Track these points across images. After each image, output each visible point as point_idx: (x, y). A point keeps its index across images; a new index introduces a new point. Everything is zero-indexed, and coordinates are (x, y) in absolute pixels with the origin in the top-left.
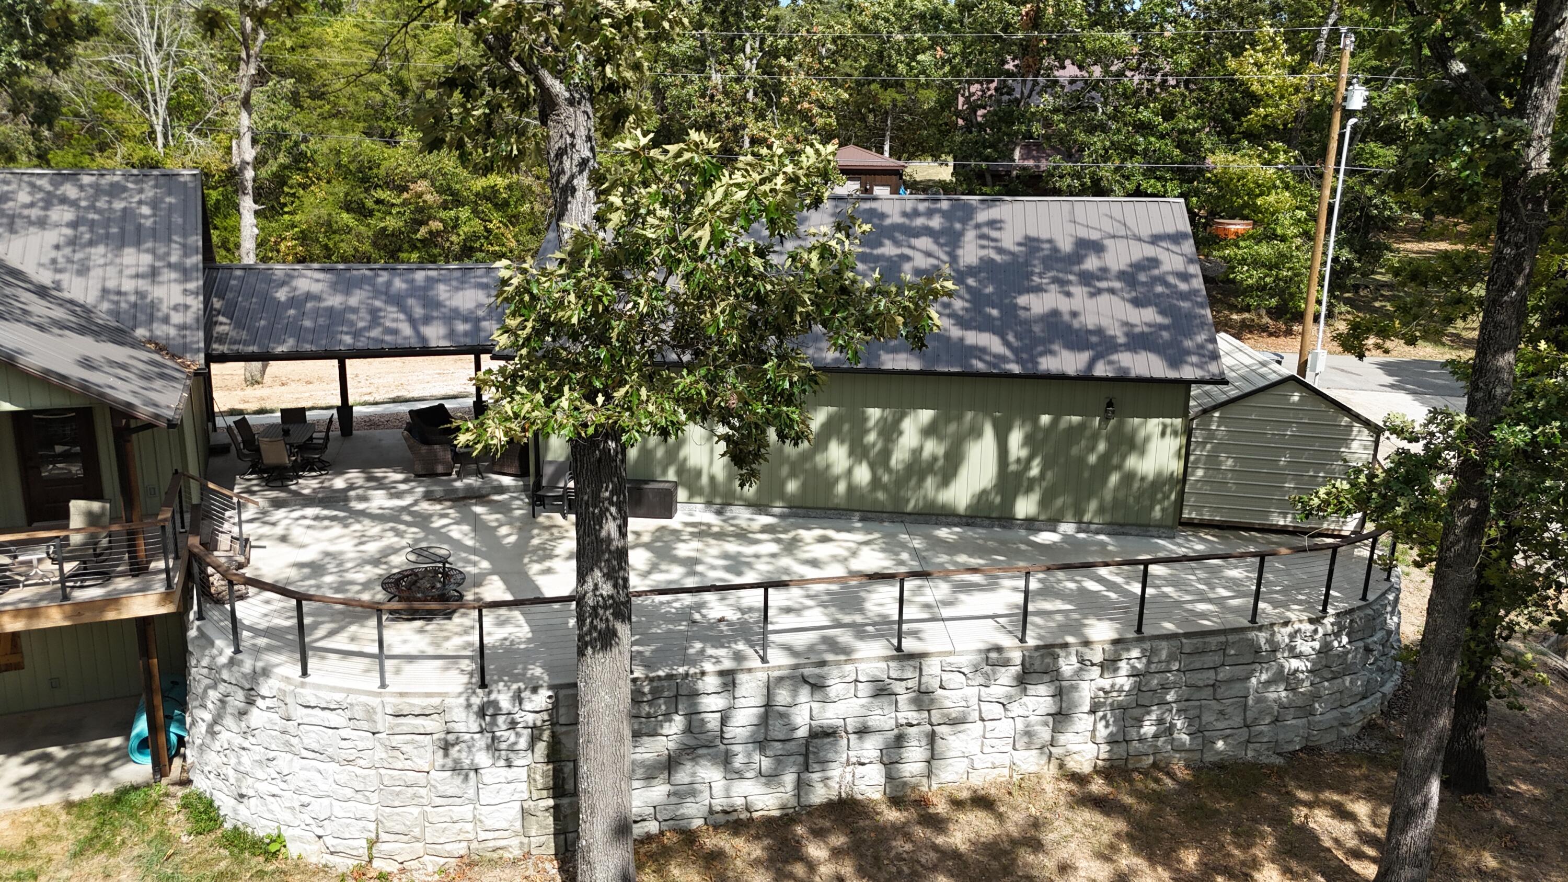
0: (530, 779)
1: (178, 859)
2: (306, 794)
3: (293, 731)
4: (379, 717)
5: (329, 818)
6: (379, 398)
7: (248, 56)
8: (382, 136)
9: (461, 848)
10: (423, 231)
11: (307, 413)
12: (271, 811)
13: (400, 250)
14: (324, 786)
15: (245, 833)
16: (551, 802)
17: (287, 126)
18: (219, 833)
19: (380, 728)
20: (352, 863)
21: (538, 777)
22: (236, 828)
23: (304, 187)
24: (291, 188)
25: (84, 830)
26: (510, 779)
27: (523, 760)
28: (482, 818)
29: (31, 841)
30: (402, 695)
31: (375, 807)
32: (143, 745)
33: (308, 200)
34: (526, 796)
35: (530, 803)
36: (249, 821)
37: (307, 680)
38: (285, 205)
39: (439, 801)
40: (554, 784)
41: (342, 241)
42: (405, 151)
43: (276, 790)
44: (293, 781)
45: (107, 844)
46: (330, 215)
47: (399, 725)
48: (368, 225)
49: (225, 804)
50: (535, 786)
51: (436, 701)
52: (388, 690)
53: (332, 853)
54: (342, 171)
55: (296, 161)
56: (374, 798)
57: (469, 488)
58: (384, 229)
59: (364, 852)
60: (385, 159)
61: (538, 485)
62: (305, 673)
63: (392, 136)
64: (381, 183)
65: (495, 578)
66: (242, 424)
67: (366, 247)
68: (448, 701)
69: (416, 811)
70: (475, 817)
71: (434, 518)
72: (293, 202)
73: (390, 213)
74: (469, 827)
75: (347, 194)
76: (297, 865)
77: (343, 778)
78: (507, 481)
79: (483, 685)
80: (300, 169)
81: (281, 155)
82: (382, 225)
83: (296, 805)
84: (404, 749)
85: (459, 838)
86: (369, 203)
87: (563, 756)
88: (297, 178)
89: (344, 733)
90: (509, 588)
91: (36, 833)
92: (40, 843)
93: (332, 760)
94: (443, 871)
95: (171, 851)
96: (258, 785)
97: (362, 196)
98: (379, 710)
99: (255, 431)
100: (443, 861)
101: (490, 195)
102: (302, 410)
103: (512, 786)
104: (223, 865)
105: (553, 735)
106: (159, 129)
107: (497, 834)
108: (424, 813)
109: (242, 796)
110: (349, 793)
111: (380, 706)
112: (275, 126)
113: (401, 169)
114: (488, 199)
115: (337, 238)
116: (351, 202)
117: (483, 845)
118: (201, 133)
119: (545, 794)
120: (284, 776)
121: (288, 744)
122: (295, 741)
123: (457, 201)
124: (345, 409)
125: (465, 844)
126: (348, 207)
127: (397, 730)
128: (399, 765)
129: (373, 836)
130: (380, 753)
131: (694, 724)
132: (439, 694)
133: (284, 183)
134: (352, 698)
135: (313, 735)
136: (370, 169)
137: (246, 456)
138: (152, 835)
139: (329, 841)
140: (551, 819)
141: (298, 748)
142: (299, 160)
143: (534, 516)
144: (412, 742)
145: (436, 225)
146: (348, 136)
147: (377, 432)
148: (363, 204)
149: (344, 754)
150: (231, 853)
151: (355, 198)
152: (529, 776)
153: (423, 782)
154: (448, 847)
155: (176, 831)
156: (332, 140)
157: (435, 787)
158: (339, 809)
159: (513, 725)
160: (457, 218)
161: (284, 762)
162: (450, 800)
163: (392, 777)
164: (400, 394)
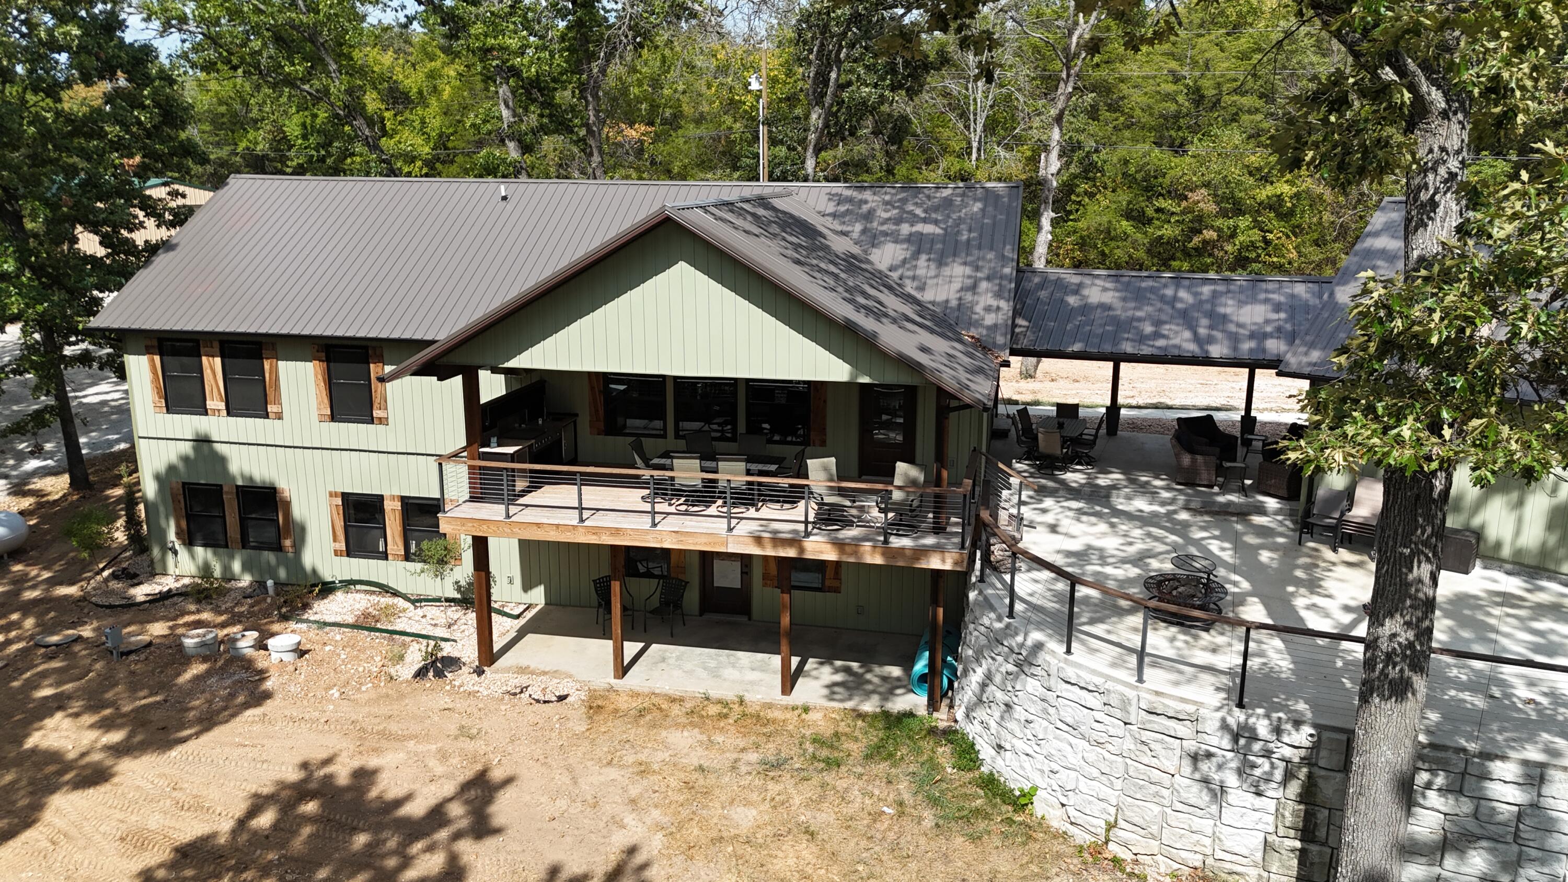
0: (1278, 814)
1: (944, 786)
2: (1055, 762)
3: (1053, 701)
4: (1133, 709)
5: (1074, 790)
6: (1141, 403)
7: (1068, 76)
8: (1171, 146)
9: (1196, 860)
10: (1196, 240)
11: (1081, 410)
12: (1022, 767)
13: (1173, 258)
14: (1074, 760)
15: (998, 781)
16: (1298, 844)
17: (1082, 138)
18: (977, 774)
19: (1132, 719)
20: (1089, 839)
21: (1287, 814)
22: (991, 774)
23: (1091, 195)
24: (1078, 196)
25: (875, 736)
26: (1257, 807)
27: (1273, 791)
28: (1222, 837)
29: (836, 735)
30: (1157, 693)
31: (1117, 793)
32: (923, 678)
33: (1092, 208)
34: (1271, 829)
35: (1275, 837)
36: (1003, 771)
37: (1070, 657)
38: (1070, 212)
39: (1180, 807)
40: (1304, 826)
41: (1118, 247)
42: (1192, 160)
43: (1030, 752)
44: (1047, 748)
45: (891, 756)
46: (1110, 222)
47: (1150, 722)
48: (1145, 233)
49: (986, 752)
50: (1283, 822)
51: (1191, 708)
52: (1144, 685)
53: (1072, 823)
54: (1129, 180)
55: (1086, 171)
56: (1118, 784)
57: (1230, 503)
58: (1161, 237)
59: (1102, 832)
60: (1172, 168)
61: (1308, 513)
62: (1069, 651)
63: (1181, 145)
64: (1164, 192)
65: (1256, 600)
66: (1023, 413)
67: (1141, 254)
68: (1202, 711)
69: (1157, 809)
70: (1214, 833)
71: (1193, 529)
72: (1077, 211)
73: (1169, 222)
74: (1207, 842)
75: (1129, 203)
76: (1040, 824)
77: (1091, 757)
78: (1272, 503)
79: (1241, 705)
80: (1089, 179)
81: (1073, 166)
82: (1160, 233)
83: (1046, 769)
84: (1152, 746)
85: (1195, 849)
86: (1150, 212)
87: (1318, 801)
88: (1084, 187)
89: (1100, 716)
90: (1270, 614)
91: (840, 730)
92: (843, 738)
93: (1083, 737)
94: (1174, 875)
95: (939, 777)
96: (1015, 741)
97: (1143, 204)
98: (1134, 702)
99: (1033, 420)
100: (1176, 866)
101: (1275, 205)
102: (1076, 407)
103: (1258, 815)
104: (979, 802)
105: (1310, 776)
106: (975, 145)
107: (1234, 858)
108: (1164, 814)
109: (1000, 747)
110: (1096, 773)
111: (1135, 700)
112: (1070, 138)
113: (1187, 178)
114: (1271, 208)
115: (1113, 244)
116: (1132, 210)
117: (1218, 864)
118: (1009, 148)
119: (1292, 833)
120: (1039, 741)
121: (1045, 711)
122: (1052, 711)
123: (1238, 210)
124: (1114, 408)
125: (1201, 857)
126: (1128, 215)
127: (1148, 726)
128: (1146, 760)
129: (1112, 820)
130: (1129, 744)
131: (1482, 810)
132: (1195, 703)
133: (1073, 192)
134: (1110, 685)
135: (1070, 710)
136: (1156, 177)
137: (1024, 442)
138: (925, 757)
139: (1072, 812)
140: (1296, 861)
141: (1054, 718)
142: (1089, 170)
143: (1300, 544)
144: (1161, 742)
145: (1210, 234)
146: (1139, 146)
147: (1141, 435)
148: (1144, 213)
149: (1095, 736)
150: (986, 794)
151: (1137, 206)
152: (1277, 810)
153: (1167, 783)
154: (1184, 854)
155: (942, 760)
156: (1122, 151)
157: (1178, 792)
158: (1083, 785)
159: (1267, 754)
160: (1236, 227)
161: (1040, 726)
162: (1191, 809)
163: (1137, 769)
164: (1162, 400)
